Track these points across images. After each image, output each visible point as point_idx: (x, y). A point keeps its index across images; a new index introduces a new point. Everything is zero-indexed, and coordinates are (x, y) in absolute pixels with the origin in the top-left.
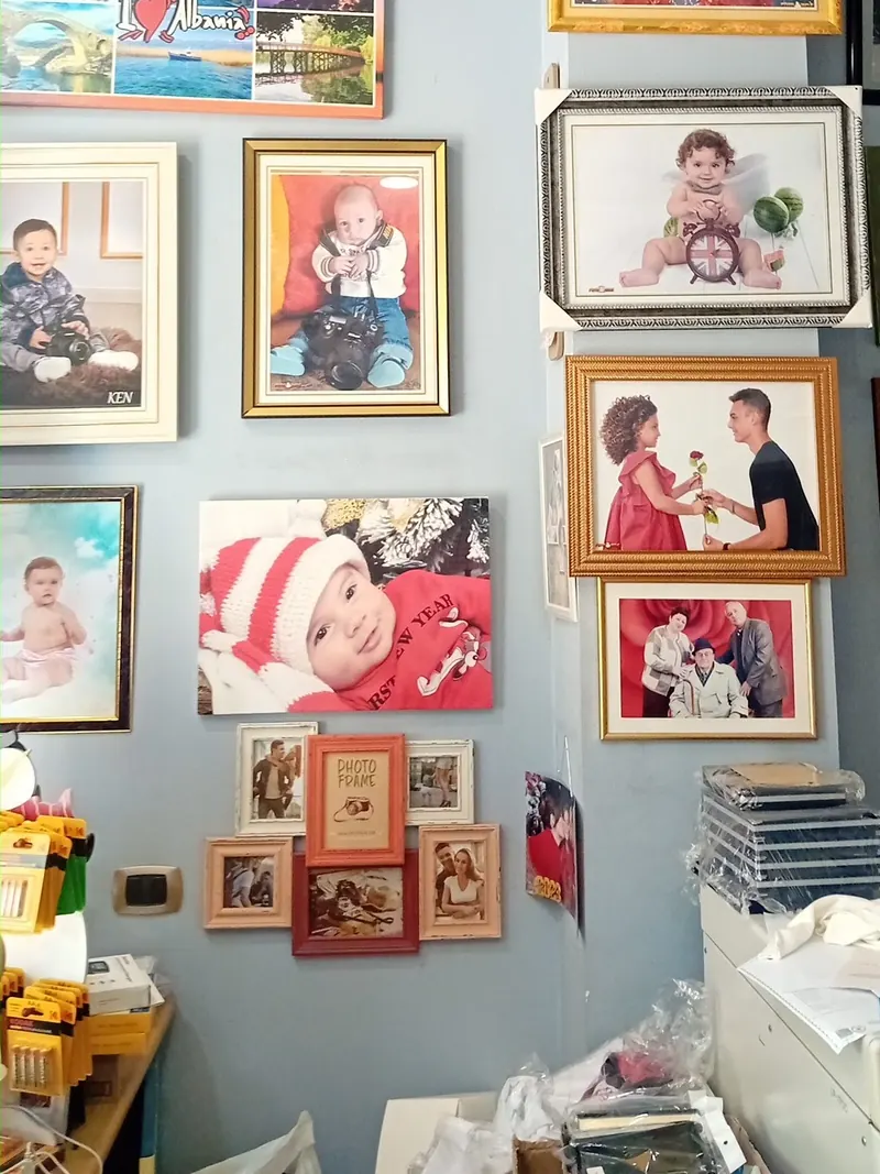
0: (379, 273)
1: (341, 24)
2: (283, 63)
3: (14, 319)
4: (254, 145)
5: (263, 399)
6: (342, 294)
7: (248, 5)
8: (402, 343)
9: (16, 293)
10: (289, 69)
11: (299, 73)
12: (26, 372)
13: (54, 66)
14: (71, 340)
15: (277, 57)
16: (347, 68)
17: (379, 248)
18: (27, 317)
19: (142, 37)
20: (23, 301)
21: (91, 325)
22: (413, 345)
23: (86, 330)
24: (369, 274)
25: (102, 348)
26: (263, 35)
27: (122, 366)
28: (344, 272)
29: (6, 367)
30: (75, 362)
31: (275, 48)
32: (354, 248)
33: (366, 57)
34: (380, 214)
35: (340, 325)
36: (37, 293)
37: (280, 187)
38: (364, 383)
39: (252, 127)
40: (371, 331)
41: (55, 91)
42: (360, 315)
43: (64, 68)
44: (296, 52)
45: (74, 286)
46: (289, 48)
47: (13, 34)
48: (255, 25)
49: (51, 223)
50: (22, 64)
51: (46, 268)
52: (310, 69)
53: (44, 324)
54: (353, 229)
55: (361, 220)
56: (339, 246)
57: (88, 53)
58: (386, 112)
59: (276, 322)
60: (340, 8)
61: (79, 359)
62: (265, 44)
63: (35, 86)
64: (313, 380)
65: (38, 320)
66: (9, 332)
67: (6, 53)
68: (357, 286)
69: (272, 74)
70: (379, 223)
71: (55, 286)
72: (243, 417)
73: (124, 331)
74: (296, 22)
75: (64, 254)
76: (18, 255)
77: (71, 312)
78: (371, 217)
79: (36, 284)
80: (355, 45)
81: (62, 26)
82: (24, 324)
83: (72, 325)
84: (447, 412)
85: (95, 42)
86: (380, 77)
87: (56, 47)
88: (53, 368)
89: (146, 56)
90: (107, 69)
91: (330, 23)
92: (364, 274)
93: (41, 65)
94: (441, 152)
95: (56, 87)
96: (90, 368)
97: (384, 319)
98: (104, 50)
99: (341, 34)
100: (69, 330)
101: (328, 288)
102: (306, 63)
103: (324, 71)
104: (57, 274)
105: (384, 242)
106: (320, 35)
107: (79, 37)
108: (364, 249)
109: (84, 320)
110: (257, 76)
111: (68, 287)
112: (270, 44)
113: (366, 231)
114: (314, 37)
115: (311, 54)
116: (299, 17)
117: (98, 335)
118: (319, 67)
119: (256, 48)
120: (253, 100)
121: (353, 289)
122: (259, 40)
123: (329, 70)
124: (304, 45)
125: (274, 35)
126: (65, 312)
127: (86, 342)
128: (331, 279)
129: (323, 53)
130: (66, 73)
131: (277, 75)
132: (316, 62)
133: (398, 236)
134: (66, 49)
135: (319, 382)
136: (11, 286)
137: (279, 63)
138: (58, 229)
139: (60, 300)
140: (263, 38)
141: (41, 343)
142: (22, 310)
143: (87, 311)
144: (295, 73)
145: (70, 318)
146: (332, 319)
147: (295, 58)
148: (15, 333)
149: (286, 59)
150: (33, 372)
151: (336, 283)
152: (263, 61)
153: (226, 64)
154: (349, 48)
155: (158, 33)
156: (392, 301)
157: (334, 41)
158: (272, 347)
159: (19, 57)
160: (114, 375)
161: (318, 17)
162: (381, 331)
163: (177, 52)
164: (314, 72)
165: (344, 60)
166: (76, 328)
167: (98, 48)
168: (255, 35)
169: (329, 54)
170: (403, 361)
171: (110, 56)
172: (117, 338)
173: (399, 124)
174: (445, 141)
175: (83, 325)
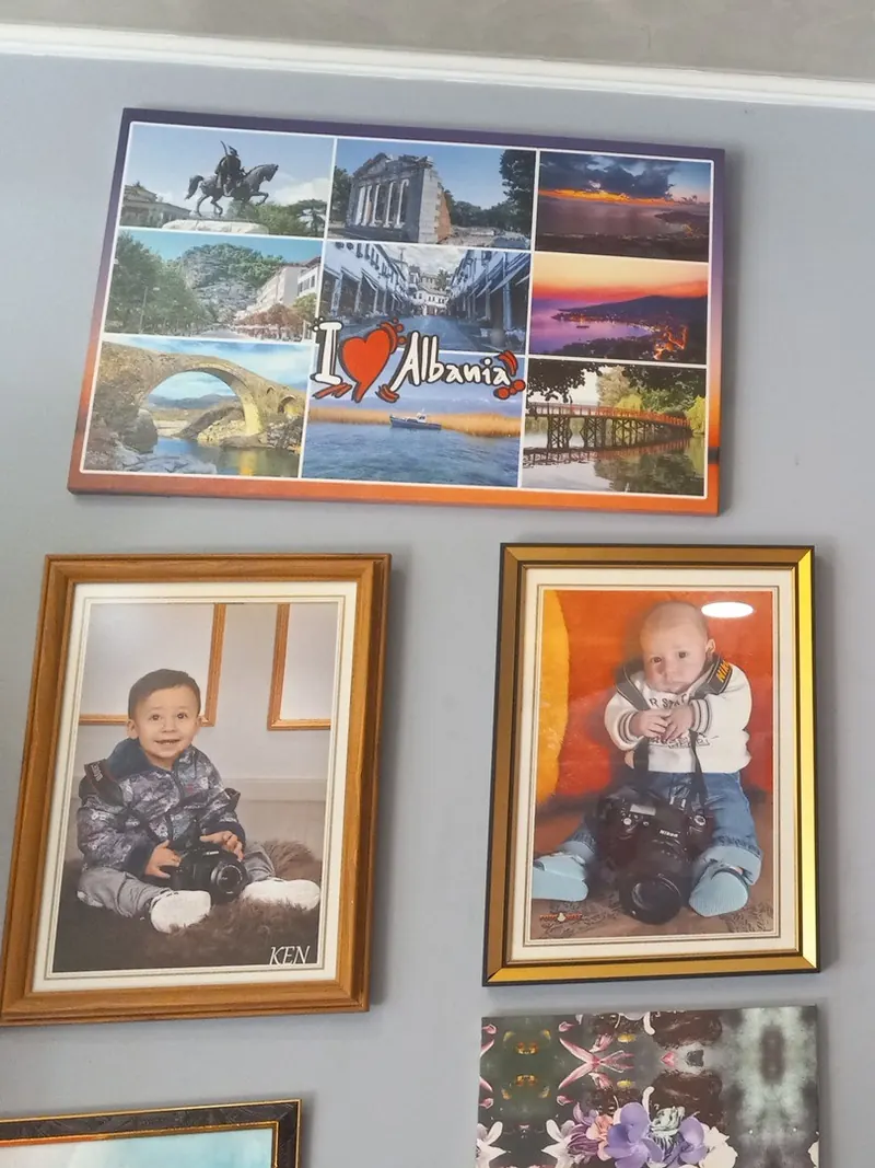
0: (710, 734)
1: (656, 379)
2: (568, 435)
3: (122, 829)
4: (520, 554)
5: (519, 952)
6: (650, 769)
7: (516, 349)
8: (744, 844)
9: (128, 788)
10: (576, 442)
11: (592, 449)
12: (138, 915)
13: (210, 436)
14: (213, 861)
15: (558, 425)
16: (664, 442)
17: (711, 697)
18: (144, 825)
19: (348, 396)
20: (140, 801)
21: (248, 837)
22: (763, 844)
23: (240, 845)
24: (694, 736)
25: (263, 875)
26: (537, 394)
27: (294, 903)
28: (652, 735)
29: (104, 909)
30: (218, 899)
31: (556, 412)
32: (670, 697)
33: (693, 426)
34: (711, 645)
35: (648, 818)
36: (165, 788)
37: (557, 607)
38: (683, 909)
39: (516, 528)
40: (695, 825)
41: (210, 473)
42: (678, 801)
43: (225, 440)
44: (587, 419)
45: (222, 775)
46: (578, 413)
47: (149, 388)
48: (525, 380)
49: (191, 675)
50: (160, 432)
51: (181, 746)
52: (608, 443)
53: (170, 836)
54: (670, 670)
55: (682, 655)
56: (647, 693)
57: (264, 417)
58: (722, 503)
59: (543, 816)
60: (655, 357)
61: (225, 893)
62: (542, 406)
63: (178, 467)
64: (602, 909)
65: (161, 831)
66: (112, 851)
67: (136, 416)
68: (675, 756)
69: (549, 449)
70: (711, 657)
71: (192, 775)
72: (486, 983)
73: (300, 847)
74: (590, 377)
75: (211, 724)
76: (136, 727)
77: (216, 816)
78: (697, 648)
79: (161, 772)
80: (678, 408)
81: (227, 378)
82: (137, 838)
83: (216, 837)
84: (814, 965)
85: (277, 401)
86: (716, 456)
87: (216, 408)
88: (181, 909)
89: (355, 422)
90: (293, 441)
91: (641, 378)
92: (686, 735)
93: (189, 436)
94: (805, 564)
95: (213, 467)
96: (244, 905)
97: (718, 807)
98: (290, 413)
99: (656, 394)
100: (211, 846)
101: (629, 760)
102: (603, 437)
103: (631, 446)
104: (197, 757)
105: (718, 687)
106: (625, 394)
107: (253, 395)
108: (686, 698)
109: (237, 830)
110: (527, 452)
111: (214, 777)
112: (548, 406)
113: (691, 671)
114: (615, 396)
115: (610, 422)
116: (593, 368)
117: (259, 855)
118: (623, 440)
119: (525, 411)
120: (519, 488)
121: (670, 761)
122: (531, 400)
123: (640, 445)
124: (599, 408)
125: (555, 393)
126: (207, 817)
127: (238, 864)
128: (633, 745)
129: (629, 420)
130: (228, 447)
131: (559, 451)
132: (619, 434)
133: (738, 678)
134: (233, 412)
135: (610, 911)
136: (122, 776)
137: (560, 433)
138: (202, 684)
139: (202, 797)
140: (538, 398)
141: (164, 869)
142: (136, 815)
143: (243, 815)
144: (586, 449)
145: (215, 825)
146: (635, 809)
147: (586, 427)
148: (122, 852)
149: (572, 426)
150: (148, 916)
151: (642, 752)
152: (537, 431)
153: (478, 434)
154: (670, 414)
155: (375, 388)
156: (727, 778)
157: (646, 404)
158: (537, 855)
159: (155, 423)
160: (280, 918)
161: (623, 369)
162: (712, 825)
163: (405, 417)
164: (615, 447)
165: (661, 431)
166: (224, 842)
167: (281, 409)
168: (525, 393)
169: (637, 421)
170: (744, 871)
171: (299, 422)
172: (287, 858)
173: (743, 523)
174: (812, 548)
175: (234, 838)
